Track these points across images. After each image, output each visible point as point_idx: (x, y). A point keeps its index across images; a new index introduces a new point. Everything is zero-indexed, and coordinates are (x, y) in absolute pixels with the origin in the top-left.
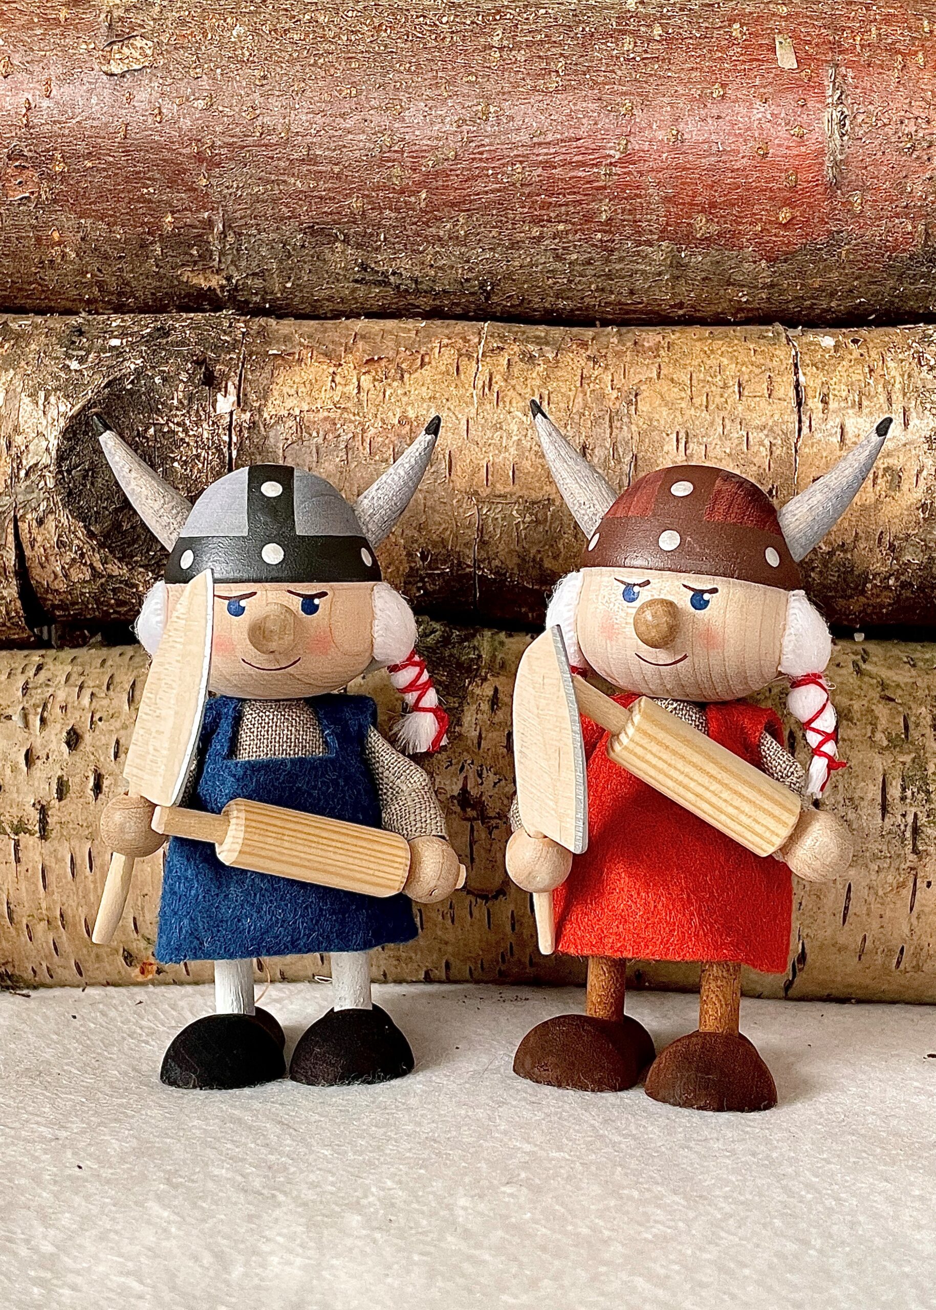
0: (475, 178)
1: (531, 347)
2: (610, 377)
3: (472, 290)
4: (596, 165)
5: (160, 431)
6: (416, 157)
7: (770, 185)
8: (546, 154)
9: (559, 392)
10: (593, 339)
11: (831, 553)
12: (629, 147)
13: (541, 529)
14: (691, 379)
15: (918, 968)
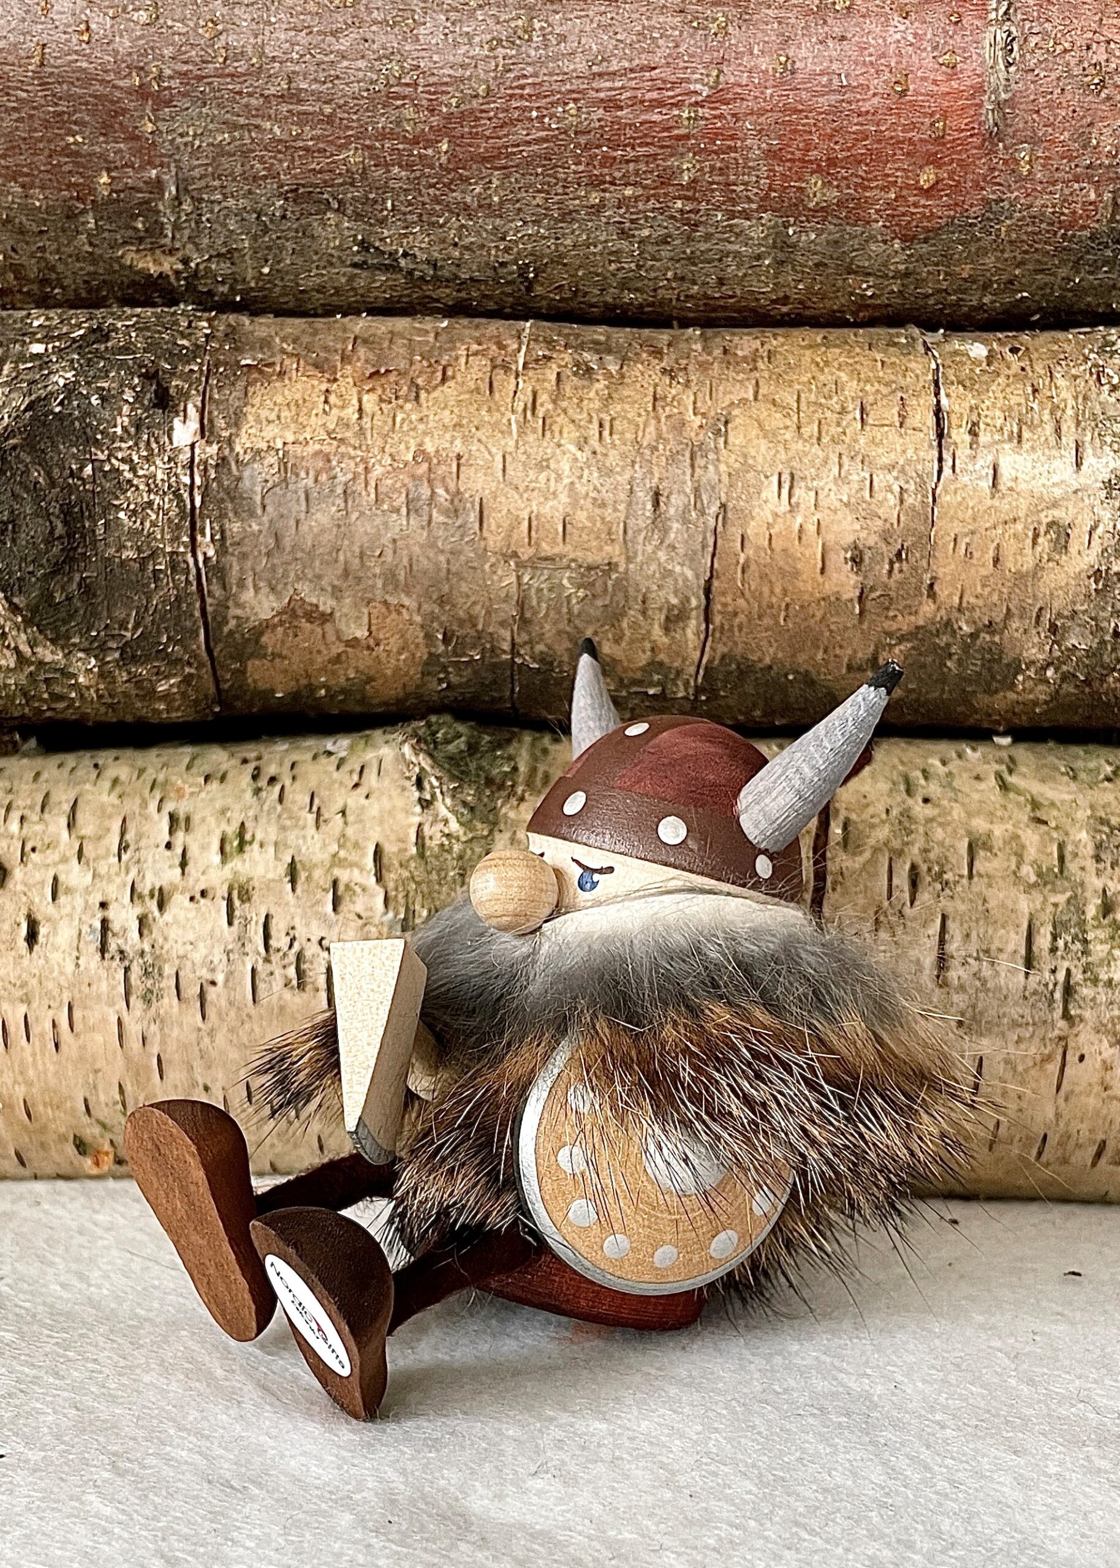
0: (512, 122)
1: (587, 356)
2: (692, 398)
3: (510, 278)
4: (678, 105)
5: (101, 470)
6: (435, 93)
7: (910, 135)
8: (611, 89)
9: (625, 418)
10: (669, 345)
11: (974, 636)
12: (722, 79)
13: (599, 603)
14: (798, 401)
15: (1065, 1161)
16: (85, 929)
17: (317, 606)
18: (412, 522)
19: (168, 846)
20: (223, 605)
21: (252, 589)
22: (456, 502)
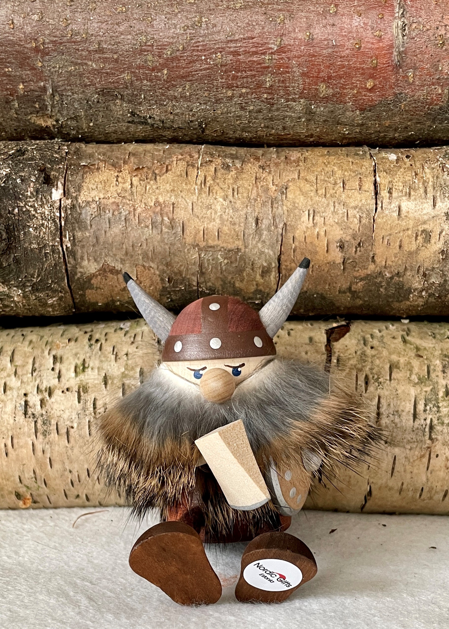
0: (194, 62)
1: (228, 160)
2: (272, 178)
3: (195, 127)
4: (264, 54)
5: (22, 210)
6: (161, 49)
7: (362, 66)
8: (235, 47)
9: (244, 187)
10: (262, 155)
11: (392, 278)
12: (282, 43)
13: (234, 265)
14: (317, 179)
15: (431, 498)
16: (18, 405)
17: (115, 267)
18: (154, 232)
19: (53, 369)
20: (75, 267)
21: (87, 261)
22: (172, 223)
